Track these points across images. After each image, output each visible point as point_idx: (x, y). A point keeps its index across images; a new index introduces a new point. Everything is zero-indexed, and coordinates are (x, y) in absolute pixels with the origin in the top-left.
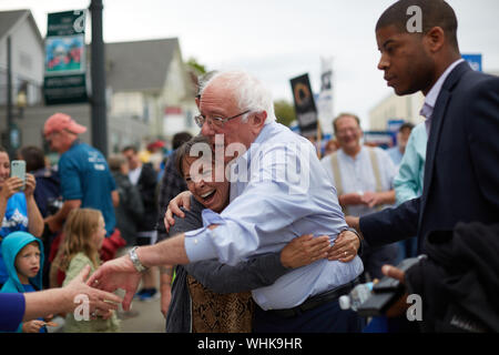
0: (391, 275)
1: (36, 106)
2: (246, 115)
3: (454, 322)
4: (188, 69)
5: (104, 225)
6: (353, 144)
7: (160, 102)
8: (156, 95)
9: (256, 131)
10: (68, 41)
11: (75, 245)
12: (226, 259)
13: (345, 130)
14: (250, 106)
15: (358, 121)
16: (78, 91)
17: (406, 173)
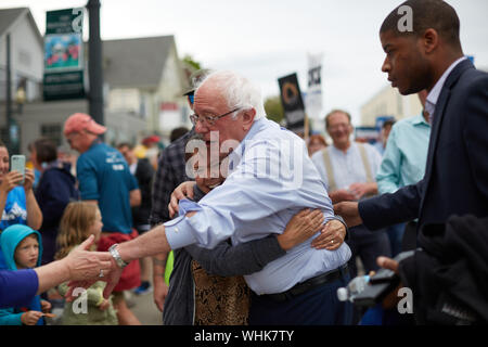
0: (386, 266)
1: (34, 101)
2: (236, 113)
3: (446, 310)
4: (184, 66)
5: (100, 218)
6: (344, 139)
7: (156, 98)
8: (152, 91)
9: (246, 127)
10: (66, 38)
11: (72, 238)
12: (206, 243)
13: (337, 125)
14: (238, 105)
15: (349, 117)
16: (76, 87)
17: (387, 167)
